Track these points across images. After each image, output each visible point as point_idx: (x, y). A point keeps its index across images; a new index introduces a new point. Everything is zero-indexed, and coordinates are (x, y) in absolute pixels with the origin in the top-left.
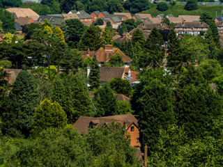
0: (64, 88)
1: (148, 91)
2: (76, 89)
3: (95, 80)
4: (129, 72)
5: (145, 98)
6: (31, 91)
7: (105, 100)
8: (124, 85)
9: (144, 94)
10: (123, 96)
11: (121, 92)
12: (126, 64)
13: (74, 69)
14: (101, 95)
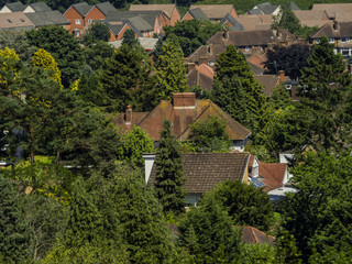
0: (98, 215)
1: (339, 214)
2: (131, 217)
3: (170, 189)
4: (255, 164)
5: (332, 232)
6: (9, 228)
7: (209, 244)
8: (252, 200)
9: (326, 221)
10: (254, 231)
11: (246, 219)
12: (236, 142)
13: (104, 164)
14: (197, 230)
